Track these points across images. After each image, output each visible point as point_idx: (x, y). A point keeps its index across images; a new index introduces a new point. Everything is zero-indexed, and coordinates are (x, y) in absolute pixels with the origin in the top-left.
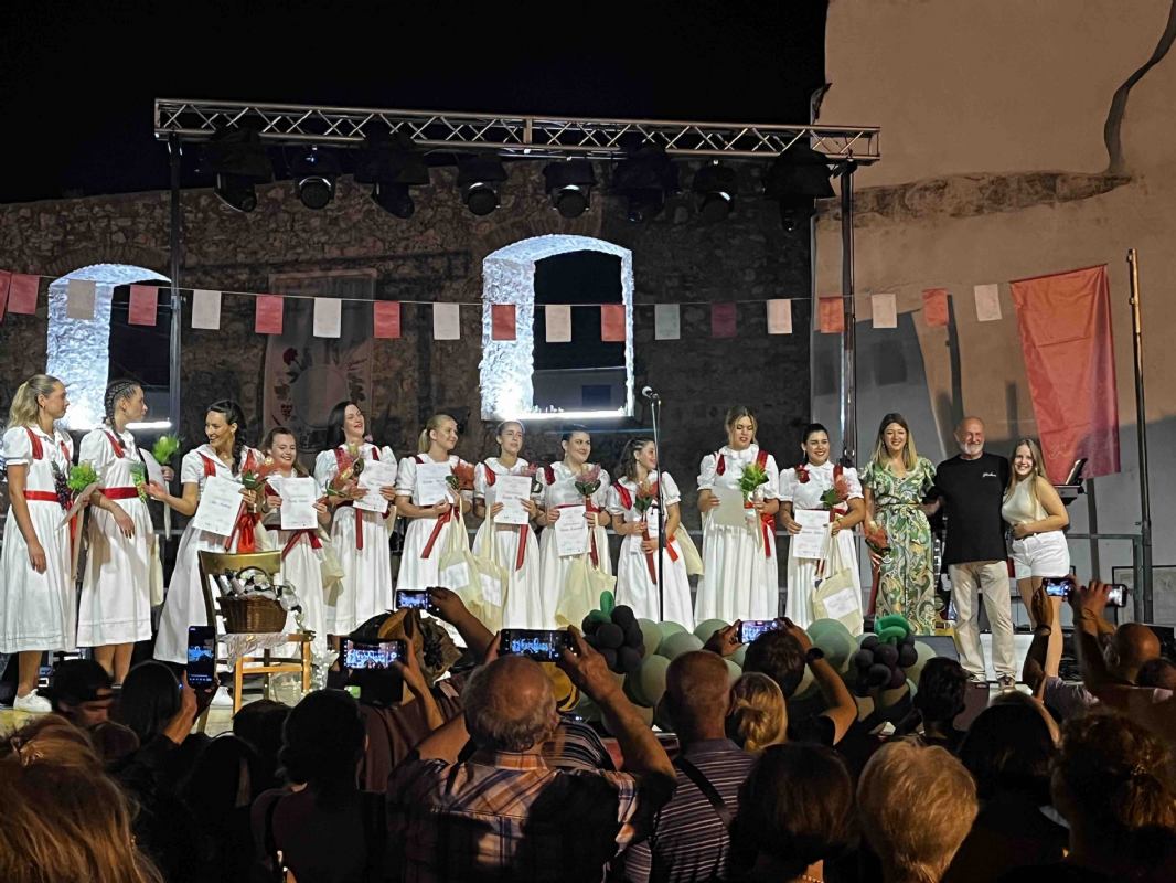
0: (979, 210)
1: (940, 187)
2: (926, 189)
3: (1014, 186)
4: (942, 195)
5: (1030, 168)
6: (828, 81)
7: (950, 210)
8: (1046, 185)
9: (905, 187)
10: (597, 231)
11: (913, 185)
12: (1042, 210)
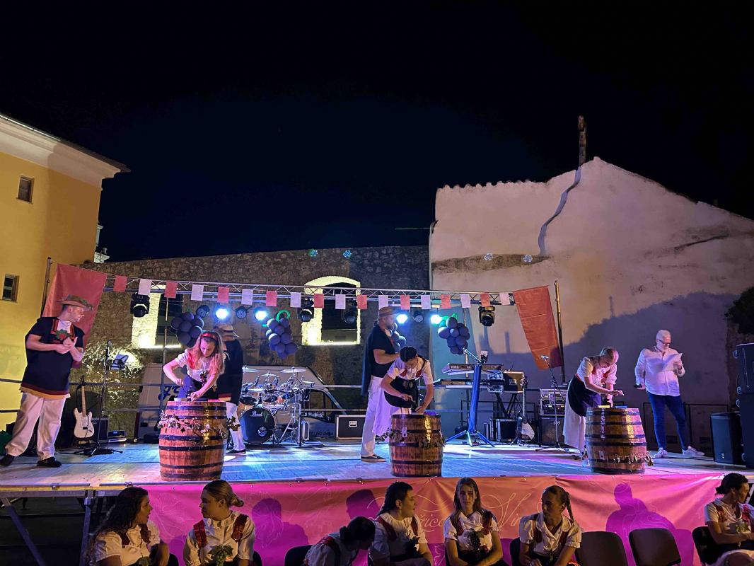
0: (493, 268)
1: (478, 259)
2: (473, 259)
3: (505, 259)
4: (479, 262)
5: (510, 253)
6: (436, 220)
7: (482, 267)
8: (517, 259)
9: (465, 259)
10: (348, 275)
11: (468, 258)
12: (516, 268)
